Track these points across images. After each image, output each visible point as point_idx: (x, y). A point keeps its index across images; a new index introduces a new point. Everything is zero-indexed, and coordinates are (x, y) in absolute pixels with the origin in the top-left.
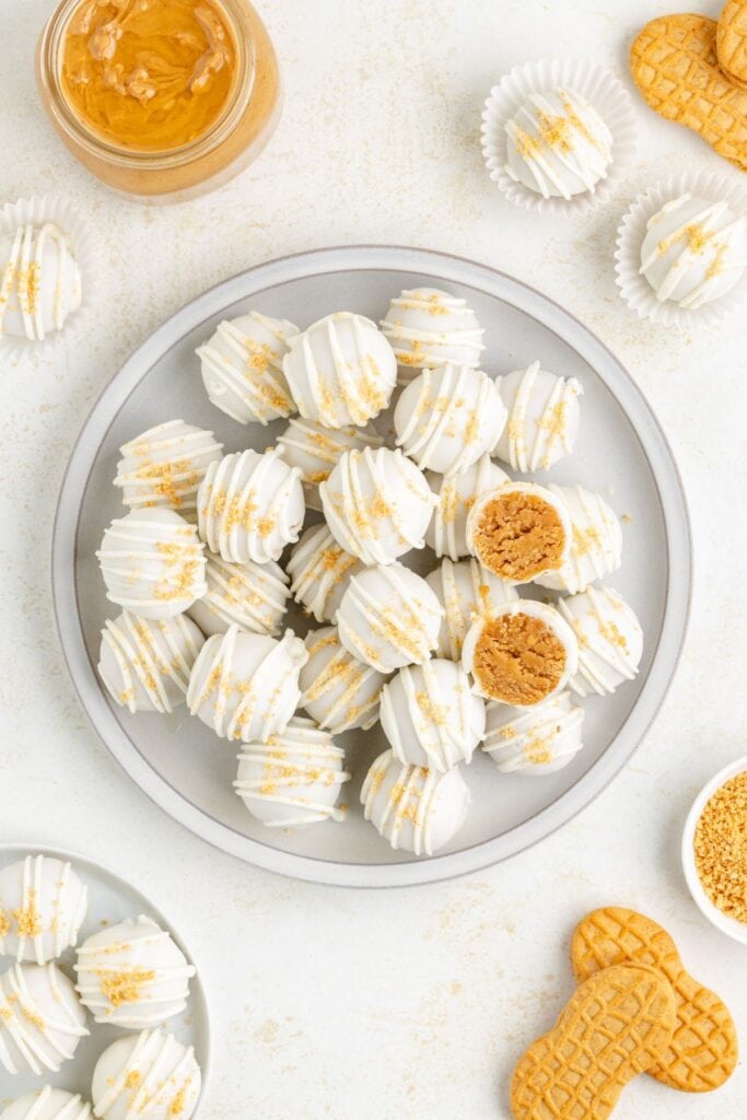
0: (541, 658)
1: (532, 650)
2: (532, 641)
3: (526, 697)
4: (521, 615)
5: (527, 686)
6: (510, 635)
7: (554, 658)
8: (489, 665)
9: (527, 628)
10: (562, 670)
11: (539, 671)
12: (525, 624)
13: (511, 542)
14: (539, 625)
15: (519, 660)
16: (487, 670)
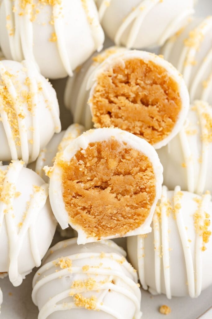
0: (129, 177)
1: (118, 174)
2: (113, 164)
3: (132, 221)
4: (91, 145)
5: (128, 209)
6: (90, 169)
7: (141, 170)
8: (84, 209)
9: (103, 154)
10: (152, 178)
11: (132, 189)
12: (99, 152)
13: (127, 101)
14: (113, 145)
15: (109, 189)
16: (84, 213)
